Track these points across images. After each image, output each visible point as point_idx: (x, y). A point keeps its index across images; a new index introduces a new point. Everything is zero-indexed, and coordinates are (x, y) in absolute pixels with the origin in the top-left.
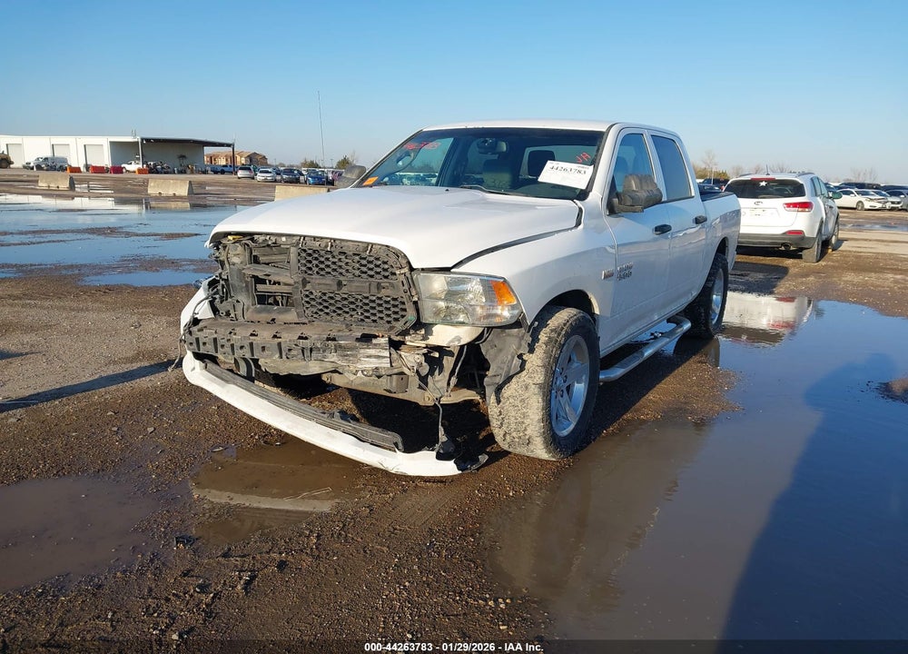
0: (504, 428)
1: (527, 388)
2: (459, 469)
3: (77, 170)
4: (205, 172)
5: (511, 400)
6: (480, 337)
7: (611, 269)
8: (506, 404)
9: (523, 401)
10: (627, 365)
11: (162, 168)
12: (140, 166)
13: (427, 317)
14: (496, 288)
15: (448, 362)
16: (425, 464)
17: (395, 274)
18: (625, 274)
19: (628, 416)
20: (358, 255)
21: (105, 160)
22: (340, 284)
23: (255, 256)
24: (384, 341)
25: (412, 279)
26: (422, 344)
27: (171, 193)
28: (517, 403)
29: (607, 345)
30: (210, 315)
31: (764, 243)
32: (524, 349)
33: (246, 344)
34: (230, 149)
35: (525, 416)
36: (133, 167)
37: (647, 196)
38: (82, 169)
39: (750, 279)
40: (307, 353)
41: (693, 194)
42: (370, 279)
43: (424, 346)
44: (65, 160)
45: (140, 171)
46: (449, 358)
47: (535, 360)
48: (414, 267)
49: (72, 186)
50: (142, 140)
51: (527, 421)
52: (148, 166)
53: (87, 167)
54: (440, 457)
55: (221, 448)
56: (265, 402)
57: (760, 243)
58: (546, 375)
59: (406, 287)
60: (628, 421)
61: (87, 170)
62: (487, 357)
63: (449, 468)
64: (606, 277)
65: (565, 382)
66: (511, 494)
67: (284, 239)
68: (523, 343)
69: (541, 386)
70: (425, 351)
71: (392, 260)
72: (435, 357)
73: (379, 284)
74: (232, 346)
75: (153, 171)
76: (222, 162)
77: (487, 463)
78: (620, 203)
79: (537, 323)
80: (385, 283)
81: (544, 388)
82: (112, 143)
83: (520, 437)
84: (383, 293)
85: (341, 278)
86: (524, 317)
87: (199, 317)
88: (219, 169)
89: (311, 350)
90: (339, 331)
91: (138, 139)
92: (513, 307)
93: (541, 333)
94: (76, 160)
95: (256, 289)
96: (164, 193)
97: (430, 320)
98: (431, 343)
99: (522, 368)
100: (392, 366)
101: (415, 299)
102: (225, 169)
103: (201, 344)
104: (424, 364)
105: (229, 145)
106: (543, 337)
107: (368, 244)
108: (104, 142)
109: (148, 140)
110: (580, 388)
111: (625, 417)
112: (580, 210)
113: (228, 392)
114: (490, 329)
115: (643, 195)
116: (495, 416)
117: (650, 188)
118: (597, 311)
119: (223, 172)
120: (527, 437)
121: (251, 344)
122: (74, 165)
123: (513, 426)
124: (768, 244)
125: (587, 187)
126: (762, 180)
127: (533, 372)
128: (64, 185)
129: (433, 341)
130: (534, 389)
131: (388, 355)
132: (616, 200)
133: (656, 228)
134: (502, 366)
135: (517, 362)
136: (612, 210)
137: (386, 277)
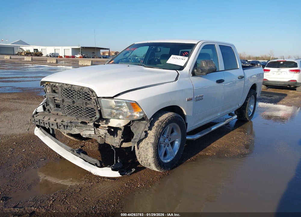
0: (141, 158)
1: (148, 144)
2: (121, 175)
3: (61, 57)
4: (100, 58)
5: (142, 149)
6: (130, 123)
7: (191, 97)
8: (141, 150)
9: (146, 149)
10: (202, 133)
11: (87, 56)
12: (80, 56)
13: (105, 116)
14: (133, 105)
15: (120, 133)
16: (107, 172)
17: (91, 99)
18: (199, 99)
19: (201, 153)
20: (79, 91)
21: (70, 54)
22: (74, 102)
23: (54, 90)
24: (92, 124)
25: (98, 101)
26: (106, 126)
27: (86, 64)
28: (144, 150)
29: (191, 126)
30: (42, 110)
31: (281, 84)
32: (147, 129)
33: (47, 123)
34: (108, 50)
35: (147, 155)
36: (78, 56)
37: (209, 69)
38: (63, 57)
39: (273, 98)
40: (66, 127)
41: (239, 67)
42: (83, 101)
43: (107, 126)
44: (58, 54)
45: (80, 57)
46: (120, 131)
47: (152, 133)
48: (98, 96)
49: (57, 62)
50: (81, 47)
51: (148, 157)
52: (83, 56)
53: (65, 56)
54: (113, 170)
55: (43, 159)
56: (56, 144)
57: (280, 84)
58: (155, 140)
59: (95, 104)
60: (200, 155)
61: (65, 57)
62: (133, 131)
63: (117, 174)
64: (188, 100)
65: (169, 141)
66: (139, 186)
67: (57, 84)
68: (147, 126)
69: (153, 144)
70: (107, 128)
71: (90, 93)
72: (113, 131)
73: (86, 103)
74: (44, 123)
75: (84, 57)
76: (107, 54)
77: (134, 172)
78: (197, 72)
79: (152, 119)
80: (88, 102)
81: (154, 145)
82: (72, 48)
83: (146, 163)
84: (88, 106)
85: (74, 100)
86: (146, 116)
87: (38, 111)
88: (105, 57)
89: (67, 126)
90: (75, 120)
91: (80, 47)
92: (140, 113)
93: (156, 123)
94: (62, 54)
95: (55, 102)
96: (84, 64)
97: (107, 117)
98: (109, 126)
99: (146, 136)
100: (95, 133)
101: (99, 109)
102: (107, 57)
103: (36, 121)
104: (108, 133)
105: (108, 49)
106: (156, 124)
107: (83, 87)
108: (70, 48)
109: (83, 48)
110: (177, 143)
111: (200, 153)
112: (178, 74)
113: (45, 139)
114: (133, 121)
115: (207, 68)
116: (137, 154)
117: (211, 65)
118: (185, 114)
119: (106, 58)
120: (149, 163)
121: (49, 123)
122: (61, 55)
123: (143, 158)
124: (282, 85)
125: (184, 65)
126: (281, 61)
127: (151, 138)
128: (55, 62)
129: (110, 124)
130: (150, 145)
131: (94, 130)
132: (195, 70)
133: (217, 81)
134: (138, 135)
135: (144, 134)
136: (194, 74)
137: (89, 100)
